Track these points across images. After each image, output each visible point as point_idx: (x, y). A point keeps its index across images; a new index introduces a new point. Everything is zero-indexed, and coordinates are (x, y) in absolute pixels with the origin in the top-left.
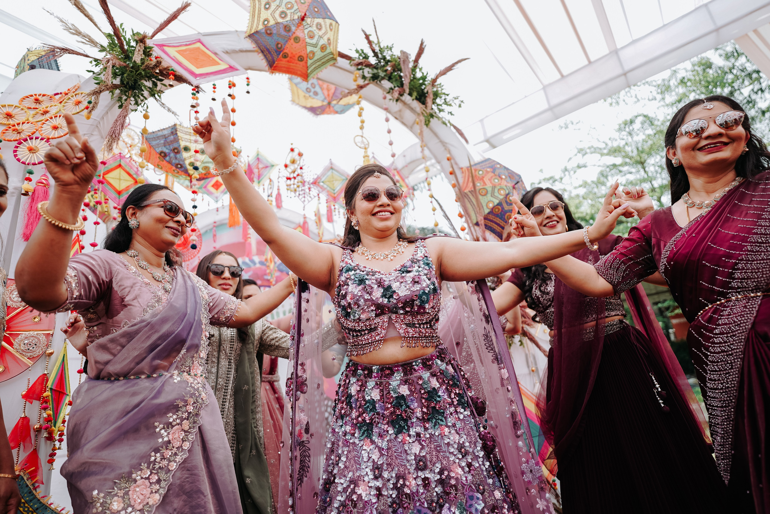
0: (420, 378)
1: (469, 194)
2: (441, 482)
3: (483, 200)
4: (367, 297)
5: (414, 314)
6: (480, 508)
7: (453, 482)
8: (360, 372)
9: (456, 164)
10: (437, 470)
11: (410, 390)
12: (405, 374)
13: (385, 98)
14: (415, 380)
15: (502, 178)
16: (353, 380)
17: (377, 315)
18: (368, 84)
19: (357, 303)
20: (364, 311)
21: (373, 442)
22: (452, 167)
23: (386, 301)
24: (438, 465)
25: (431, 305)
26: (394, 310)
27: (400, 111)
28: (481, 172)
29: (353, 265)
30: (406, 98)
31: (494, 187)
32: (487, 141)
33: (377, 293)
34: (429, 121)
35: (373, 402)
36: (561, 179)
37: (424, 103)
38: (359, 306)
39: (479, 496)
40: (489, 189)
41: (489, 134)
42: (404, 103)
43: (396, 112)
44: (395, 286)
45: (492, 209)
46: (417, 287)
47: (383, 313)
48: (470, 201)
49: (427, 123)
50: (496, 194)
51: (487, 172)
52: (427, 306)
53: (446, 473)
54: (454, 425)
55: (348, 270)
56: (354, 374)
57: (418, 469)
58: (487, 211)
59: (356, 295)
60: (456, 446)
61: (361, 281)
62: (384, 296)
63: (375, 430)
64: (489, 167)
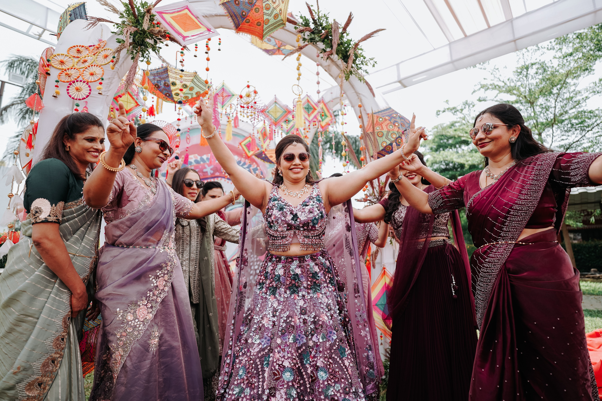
0: (308, 265)
1: (370, 134)
2: (314, 322)
3: (380, 140)
4: (283, 218)
5: (308, 231)
6: (335, 338)
7: (320, 323)
8: (274, 259)
9: (365, 110)
10: (313, 316)
11: (302, 271)
12: (300, 262)
13: (318, 56)
14: (305, 266)
15: (395, 126)
16: (270, 264)
17: (287, 230)
18: (307, 45)
19: (277, 221)
20: (280, 226)
21: (275, 297)
22: (361, 113)
23: (293, 222)
24: (314, 314)
25: (320, 225)
26: (297, 228)
27: (329, 66)
28: (381, 119)
29: (278, 197)
30: (335, 57)
31: (389, 131)
32: (400, 82)
33: (289, 217)
34: (348, 77)
35: (279, 276)
36: (462, 110)
37: (347, 62)
38: (278, 223)
39: (335, 332)
40: (385, 133)
41: (402, 76)
42: (332, 61)
43: (326, 66)
44: (299, 214)
45: (385, 147)
46: (311, 215)
47: (291, 229)
48: (370, 140)
49: (347, 78)
50: (389, 137)
51: (386, 120)
52: (317, 226)
53: (317, 318)
54: (325, 293)
55: (275, 200)
56: (271, 260)
57: (301, 314)
58: (381, 148)
59: (277, 217)
60: (325, 304)
61: (281, 209)
62: (292, 219)
63: (278, 291)
64: (388, 116)
